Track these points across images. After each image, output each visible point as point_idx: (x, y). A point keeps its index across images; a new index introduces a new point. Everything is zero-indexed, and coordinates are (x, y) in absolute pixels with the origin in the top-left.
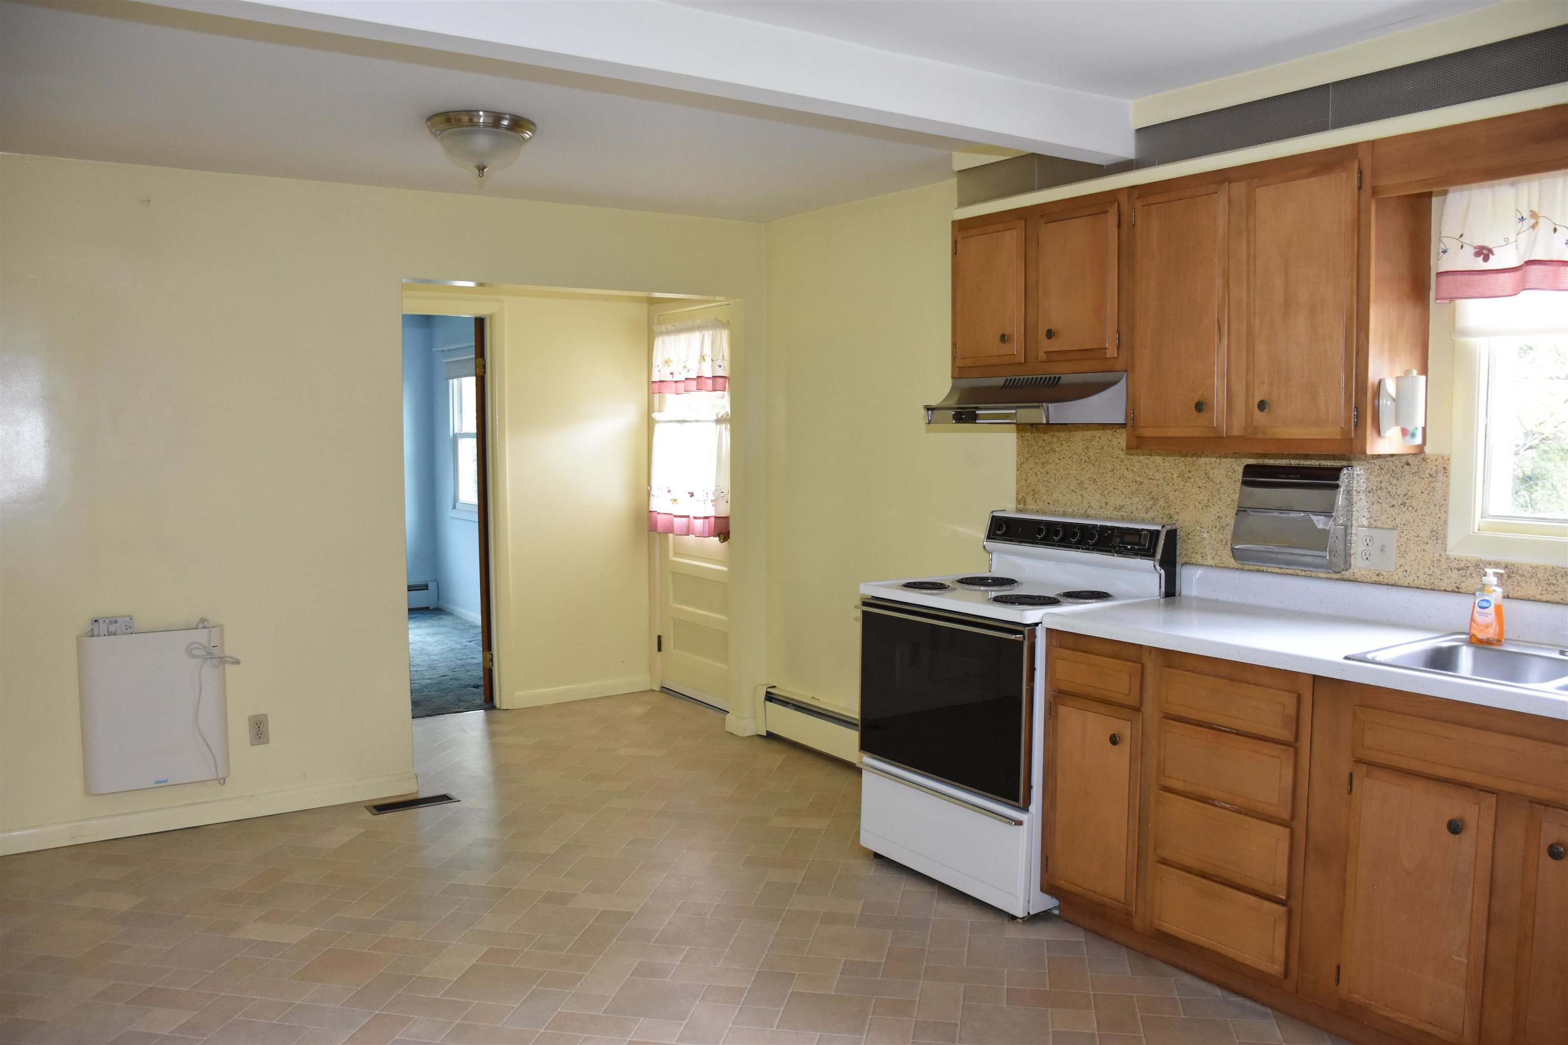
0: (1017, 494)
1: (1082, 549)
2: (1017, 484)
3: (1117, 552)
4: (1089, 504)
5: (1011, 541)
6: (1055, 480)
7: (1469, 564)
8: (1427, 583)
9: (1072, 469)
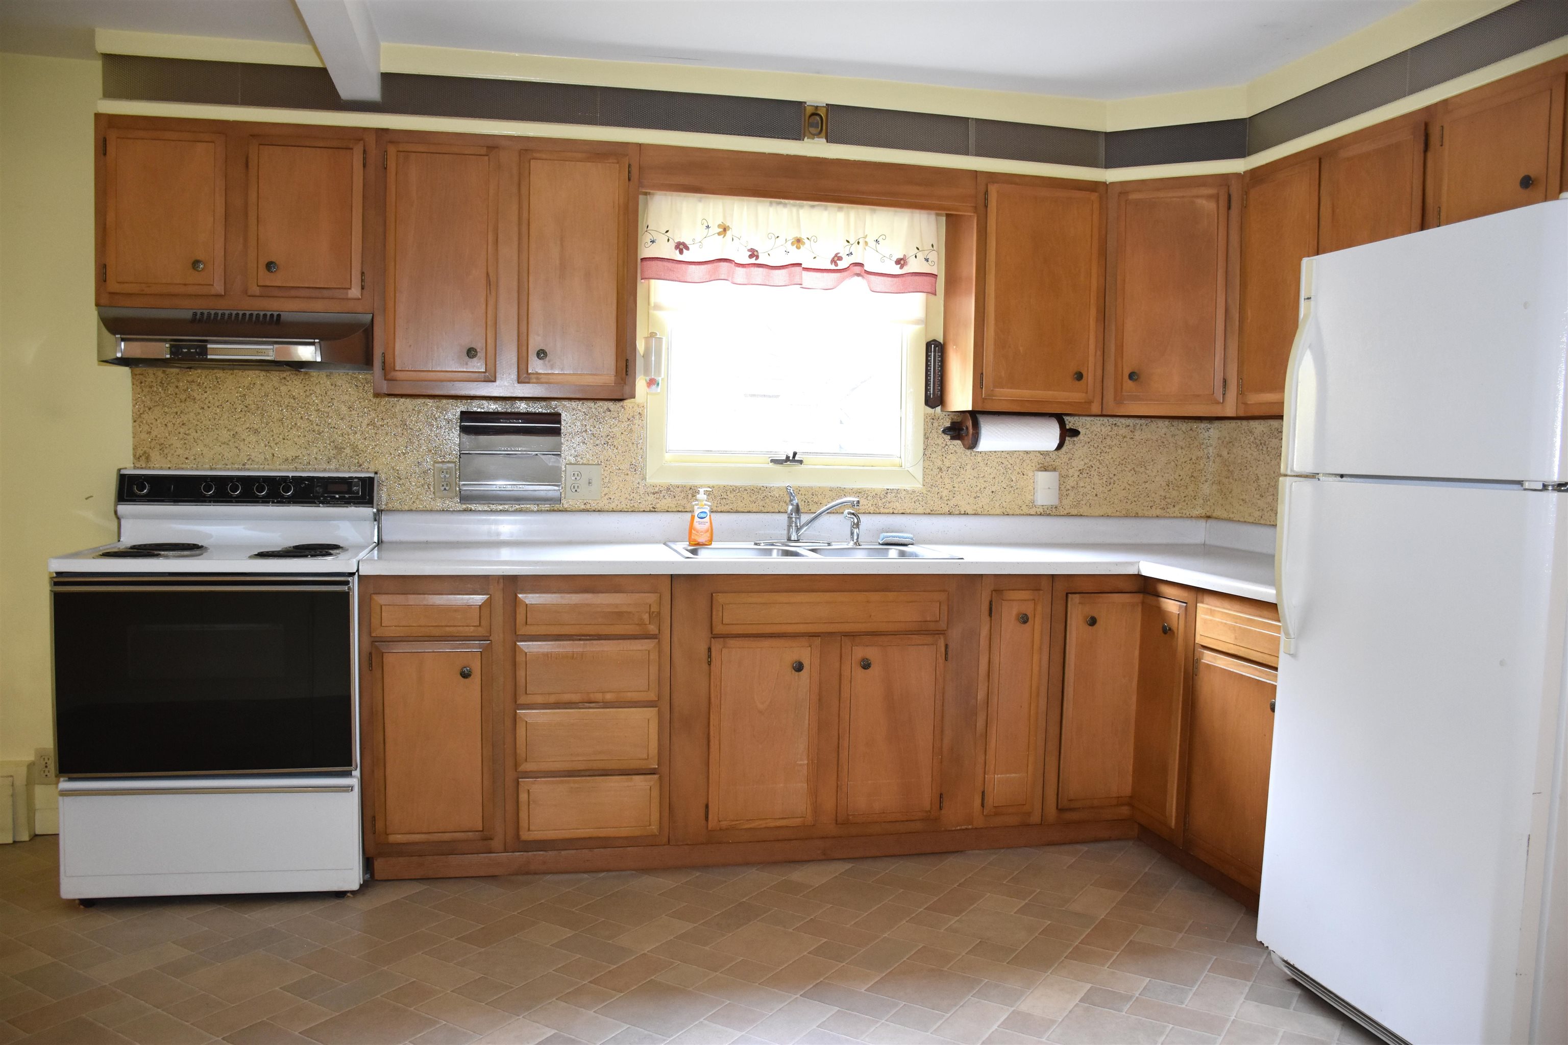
0: (134, 449)
1: (273, 502)
2: (134, 437)
3: (323, 503)
4: (249, 457)
5: (163, 501)
6: (197, 432)
7: (662, 489)
8: (628, 507)
9: (222, 419)
